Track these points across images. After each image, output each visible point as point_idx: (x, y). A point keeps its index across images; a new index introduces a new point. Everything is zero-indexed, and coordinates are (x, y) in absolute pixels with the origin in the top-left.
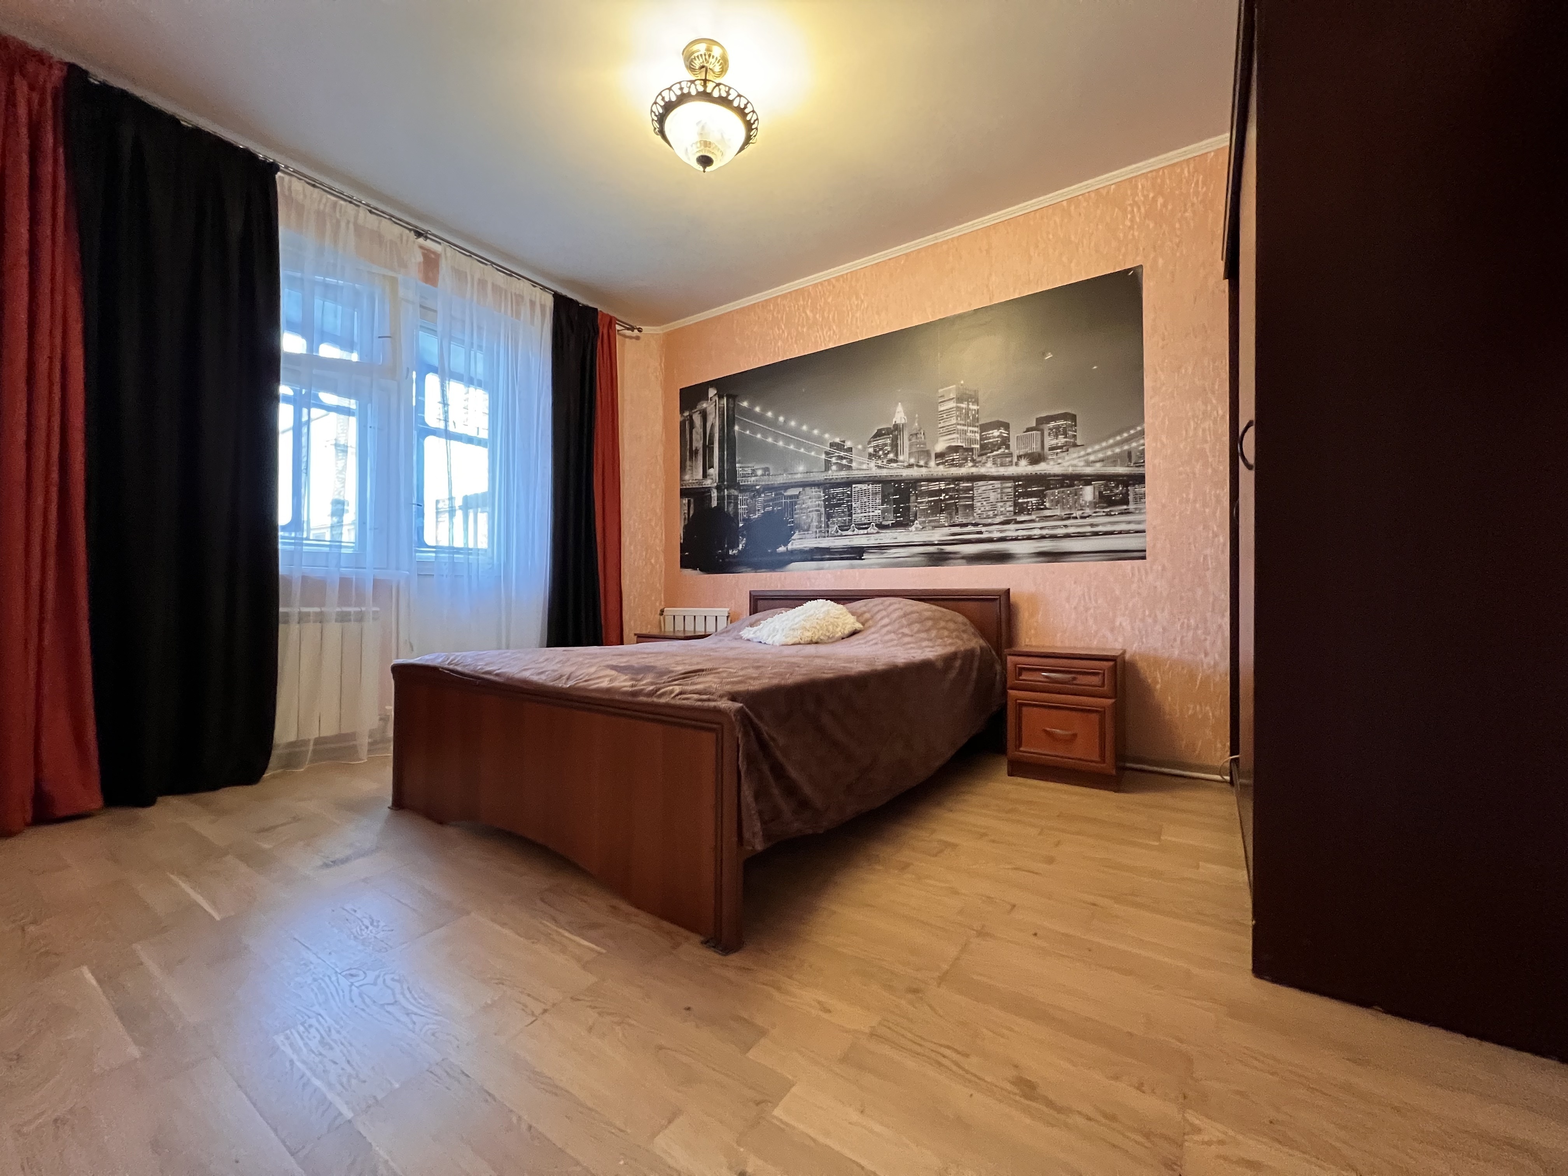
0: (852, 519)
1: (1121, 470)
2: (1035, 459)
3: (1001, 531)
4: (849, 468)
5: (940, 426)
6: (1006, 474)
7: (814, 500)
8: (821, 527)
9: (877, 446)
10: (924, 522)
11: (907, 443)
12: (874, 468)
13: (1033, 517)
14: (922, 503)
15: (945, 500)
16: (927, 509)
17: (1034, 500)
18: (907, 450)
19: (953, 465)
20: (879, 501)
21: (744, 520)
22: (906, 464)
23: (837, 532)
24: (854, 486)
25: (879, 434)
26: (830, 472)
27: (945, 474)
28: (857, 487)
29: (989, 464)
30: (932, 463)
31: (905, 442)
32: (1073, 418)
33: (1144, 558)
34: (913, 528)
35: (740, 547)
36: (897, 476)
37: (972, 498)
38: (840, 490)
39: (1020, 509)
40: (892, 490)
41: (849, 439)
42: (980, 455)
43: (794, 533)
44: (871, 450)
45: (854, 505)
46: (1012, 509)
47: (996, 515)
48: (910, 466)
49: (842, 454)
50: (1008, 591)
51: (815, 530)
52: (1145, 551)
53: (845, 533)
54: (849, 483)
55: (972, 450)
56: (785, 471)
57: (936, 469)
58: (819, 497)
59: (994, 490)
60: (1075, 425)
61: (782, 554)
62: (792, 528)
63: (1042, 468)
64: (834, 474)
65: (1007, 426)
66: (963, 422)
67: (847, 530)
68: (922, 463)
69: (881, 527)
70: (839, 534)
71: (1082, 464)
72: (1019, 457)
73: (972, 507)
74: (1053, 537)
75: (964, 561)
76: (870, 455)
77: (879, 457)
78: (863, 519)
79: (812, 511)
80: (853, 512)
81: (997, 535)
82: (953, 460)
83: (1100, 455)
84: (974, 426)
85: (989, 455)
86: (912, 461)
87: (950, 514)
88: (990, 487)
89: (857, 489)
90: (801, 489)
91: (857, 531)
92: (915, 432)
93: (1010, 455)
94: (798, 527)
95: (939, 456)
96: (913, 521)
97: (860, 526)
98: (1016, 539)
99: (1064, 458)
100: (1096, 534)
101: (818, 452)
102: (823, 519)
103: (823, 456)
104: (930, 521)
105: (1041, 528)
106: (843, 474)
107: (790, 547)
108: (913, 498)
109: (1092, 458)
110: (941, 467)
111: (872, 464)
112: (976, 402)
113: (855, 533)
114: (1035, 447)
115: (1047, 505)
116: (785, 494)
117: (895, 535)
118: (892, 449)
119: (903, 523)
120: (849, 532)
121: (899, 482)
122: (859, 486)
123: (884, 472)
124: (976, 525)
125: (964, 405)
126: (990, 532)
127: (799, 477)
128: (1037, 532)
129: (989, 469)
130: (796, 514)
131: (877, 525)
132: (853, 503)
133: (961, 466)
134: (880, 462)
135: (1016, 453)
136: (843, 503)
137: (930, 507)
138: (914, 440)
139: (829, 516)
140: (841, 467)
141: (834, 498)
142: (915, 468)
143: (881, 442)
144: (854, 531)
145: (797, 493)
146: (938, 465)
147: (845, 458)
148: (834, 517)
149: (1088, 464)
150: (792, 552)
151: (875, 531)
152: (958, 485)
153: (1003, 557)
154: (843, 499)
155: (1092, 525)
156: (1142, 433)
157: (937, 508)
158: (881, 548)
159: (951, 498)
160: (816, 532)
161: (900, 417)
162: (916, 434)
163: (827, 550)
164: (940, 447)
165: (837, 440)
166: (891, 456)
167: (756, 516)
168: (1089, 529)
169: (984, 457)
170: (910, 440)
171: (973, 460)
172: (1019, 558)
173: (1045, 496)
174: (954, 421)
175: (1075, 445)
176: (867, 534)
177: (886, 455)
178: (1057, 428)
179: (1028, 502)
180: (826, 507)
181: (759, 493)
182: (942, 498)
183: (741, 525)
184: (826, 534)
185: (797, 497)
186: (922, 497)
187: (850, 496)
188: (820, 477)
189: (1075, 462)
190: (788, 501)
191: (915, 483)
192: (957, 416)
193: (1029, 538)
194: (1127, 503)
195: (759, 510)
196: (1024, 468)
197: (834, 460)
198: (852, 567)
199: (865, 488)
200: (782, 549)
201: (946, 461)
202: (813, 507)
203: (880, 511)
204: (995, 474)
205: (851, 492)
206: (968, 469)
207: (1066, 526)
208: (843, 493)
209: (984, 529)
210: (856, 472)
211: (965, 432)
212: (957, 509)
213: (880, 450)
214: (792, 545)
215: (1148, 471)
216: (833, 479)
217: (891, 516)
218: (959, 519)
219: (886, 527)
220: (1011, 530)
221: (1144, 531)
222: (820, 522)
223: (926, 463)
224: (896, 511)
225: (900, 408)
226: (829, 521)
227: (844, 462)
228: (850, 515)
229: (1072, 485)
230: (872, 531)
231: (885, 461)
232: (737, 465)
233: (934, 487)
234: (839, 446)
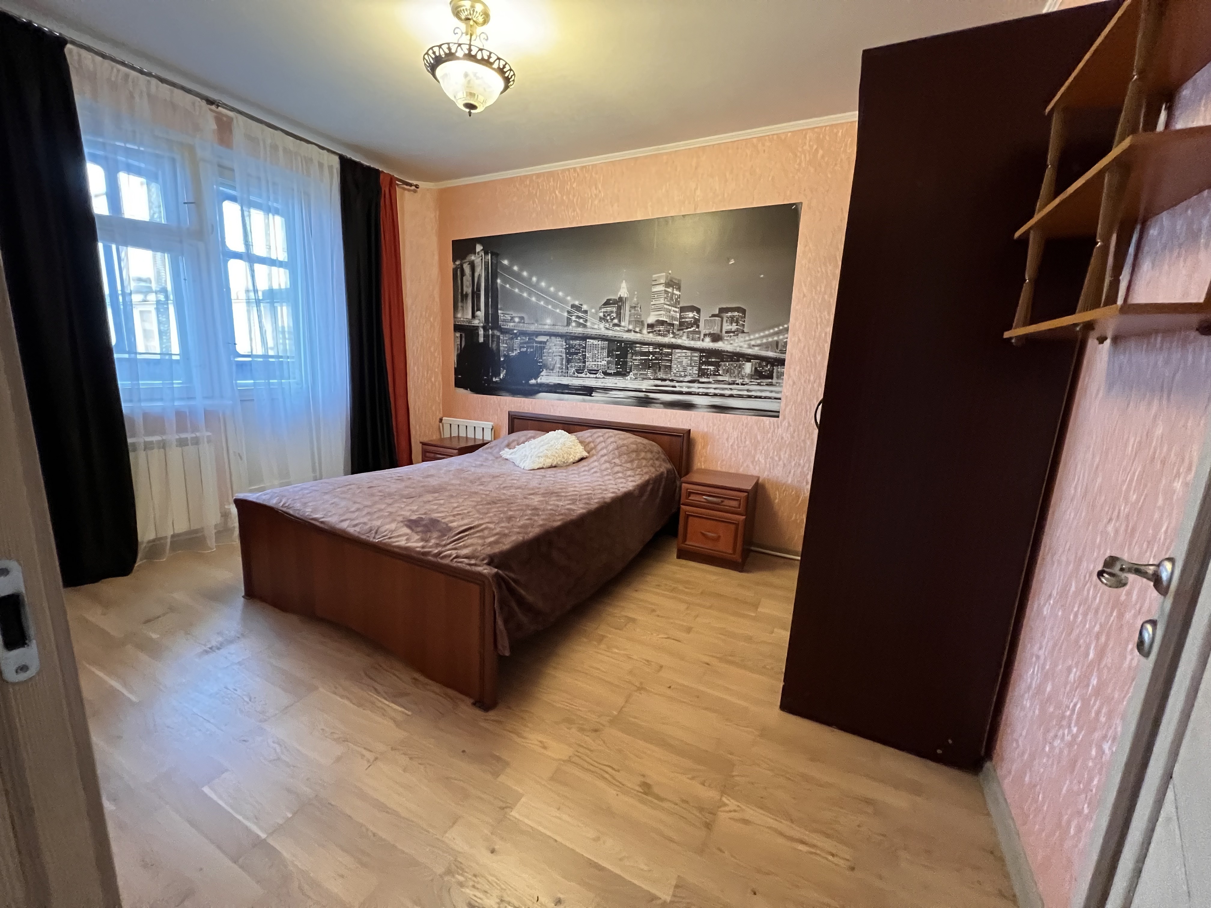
0: (585, 366)
1: (771, 354)
2: (716, 338)
3: (689, 387)
4: (585, 326)
5: (652, 303)
6: (695, 346)
7: (558, 347)
8: (562, 368)
9: (606, 312)
10: (636, 374)
11: (627, 313)
12: (603, 329)
13: (711, 380)
14: (636, 360)
15: (652, 360)
16: (638, 365)
17: (712, 368)
18: (627, 318)
19: (659, 335)
20: (605, 354)
21: (505, 356)
22: (626, 329)
23: (574, 374)
24: (588, 340)
25: (607, 303)
26: (570, 327)
27: (653, 340)
28: (590, 342)
29: (684, 338)
30: (645, 331)
31: (627, 311)
32: (743, 311)
33: (778, 417)
34: (628, 378)
35: (501, 377)
36: (619, 337)
37: (671, 361)
38: (577, 342)
39: (702, 373)
40: (615, 348)
41: (585, 304)
42: (679, 330)
43: (543, 371)
44: (601, 315)
45: (587, 355)
46: (697, 372)
47: (685, 376)
48: (629, 331)
49: (580, 314)
50: (689, 431)
51: (558, 370)
52: (779, 412)
53: (580, 375)
54: (584, 338)
55: (673, 325)
56: (537, 321)
57: (647, 336)
58: (562, 346)
59: (686, 357)
60: (745, 317)
61: (533, 385)
62: (541, 367)
63: (719, 345)
64: (574, 329)
65: (698, 311)
66: (668, 303)
67: (581, 373)
68: (637, 330)
69: (606, 374)
70: (575, 375)
71: (746, 346)
72: (705, 335)
73: (670, 367)
74: (722, 395)
75: (662, 405)
76: (601, 318)
77: (607, 320)
78: (593, 366)
79: (557, 356)
80: (587, 360)
81: (685, 390)
82: (660, 331)
83: (759, 342)
84: (676, 307)
85: (685, 330)
86: (631, 327)
87: (655, 370)
88: (684, 355)
89: (590, 343)
90: (548, 337)
91: (589, 375)
92: (634, 305)
93: (699, 333)
94: (545, 366)
95: (650, 326)
96: (629, 373)
97: (591, 371)
98: (698, 394)
99: (734, 340)
100: (750, 397)
101: (562, 309)
102: (564, 363)
103: (566, 314)
104: (641, 374)
105: (715, 389)
106: (580, 330)
107: (539, 380)
108: (629, 356)
109: (753, 343)
110: (651, 335)
111: (602, 325)
112: (679, 289)
113: (587, 376)
114: (716, 330)
115: (721, 372)
116: (536, 339)
117: (616, 381)
118: (617, 316)
119: (622, 373)
120: (583, 375)
121: (621, 342)
122: (592, 341)
123: (610, 333)
124: (672, 381)
125: (670, 290)
126: (681, 387)
127: (547, 328)
128: (712, 391)
129: (684, 341)
130: (545, 356)
131: (603, 372)
132: (587, 354)
133: (664, 336)
134: (607, 325)
135: (703, 332)
136: (579, 353)
137: (642, 364)
138: (633, 311)
139: (569, 361)
140: (579, 325)
141: (573, 348)
142: (633, 333)
143: (609, 309)
144: (586, 374)
145: (546, 340)
146: (649, 333)
147: (582, 318)
148: (573, 362)
149: (751, 346)
150: (541, 385)
151: (601, 377)
152: (661, 350)
153: (688, 406)
154: (579, 350)
155: (748, 390)
156: (787, 330)
157: (646, 365)
158: (606, 389)
159: (656, 359)
160: (559, 372)
161: (623, 292)
162: (635, 307)
163: (567, 386)
164: (651, 320)
165: (577, 303)
166: (616, 321)
167: (514, 354)
168: (745, 393)
169: (681, 332)
170: (630, 311)
171: (673, 333)
172: (698, 408)
173: (719, 366)
174: (662, 302)
175: (743, 332)
176: (596, 378)
177: (612, 320)
178: (732, 318)
179: (708, 369)
180: (567, 353)
181: (516, 336)
182: (650, 358)
183: (502, 359)
184: (566, 374)
185: (545, 343)
186: (636, 355)
187: (585, 348)
188: (563, 330)
189: (742, 344)
190: (539, 345)
191: (632, 344)
192: (665, 298)
193: (706, 394)
194: (772, 378)
195: (516, 350)
196: (707, 344)
197: (573, 318)
198: (584, 401)
199: (596, 343)
200: (533, 381)
201: (655, 331)
202: (556, 353)
203: (606, 362)
204: (688, 345)
205: (586, 345)
206: (669, 339)
207: (731, 389)
208: (580, 345)
209: (677, 384)
210: (589, 330)
211: (670, 311)
212: (660, 367)
213: (608, 315)
214: (541, 379)
215: (787, 357)
216: (572, 333)
217: (614, 366)
218: (661, 375)
219: (610, 375)
220: (695, 388)
221: (780, 399)
222: (562, 364)
223: (640, 330)
224: (617, 364)
225: (624, 285)
226: (568, 364)
227: (581, 321)
228: (584, 362)
229: (738, 361)
230: (600, 376)
231: (611, 324)
232: (499, 312)
233: (645, 349)
234: (578, 308)
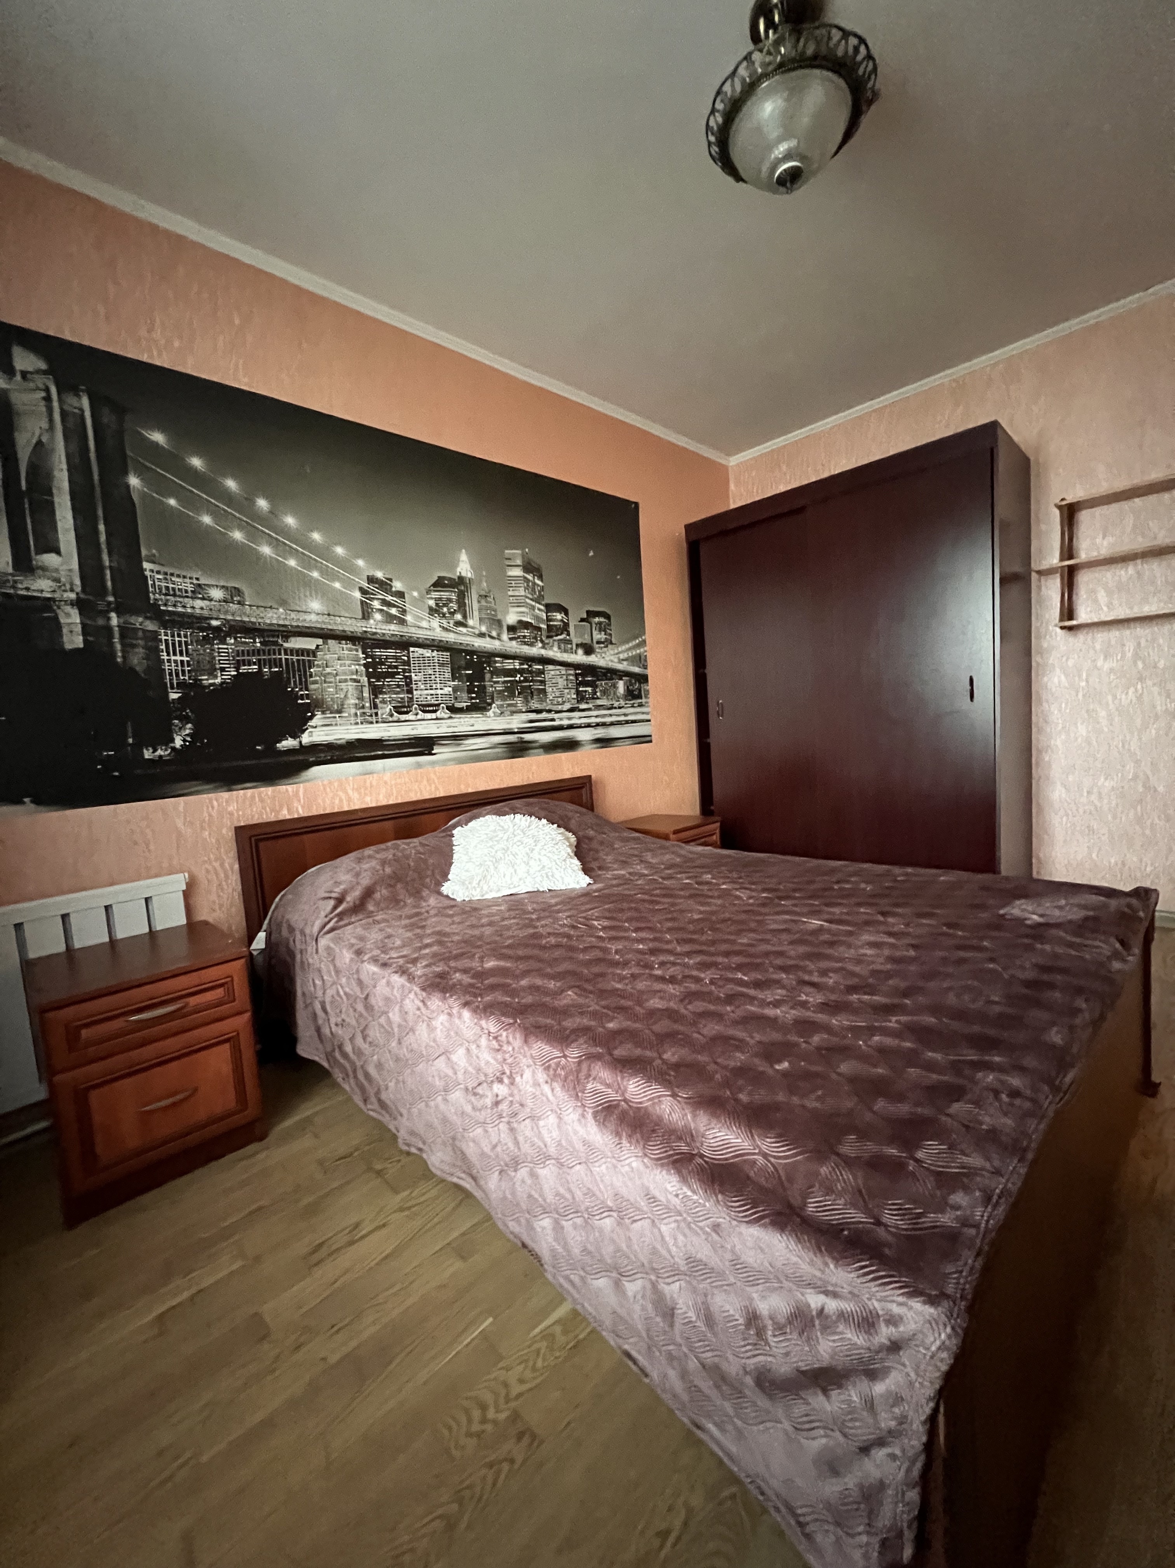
0: (412, 698)
1: (636, 670)
2: (589, 650)
3: (569, 719)
4: (402, 622)
5: (510, 593)
6: (569, 660)
7: (348, 662)
8: (363, 707)
9: (440, 599)
10: (502, 706)
11: (476, 606)
12: (438, 629)
13: (590, 706)
14: (497, 682)
15: (520, 681)
16: (504, 691)
17: (589, 689)
18: (476, 613)
19: (525, 643)
20: (448, 675)
21: (181, 685)
22: (477, 632)
23: (392, 715)
24: (412, 649)
25: (439, 584)
26: (372, 621)
27: (518, 651)
28: (418, 651)
29: (555, 649)
30: (505, 636)
31: (473, 602)
32: (608, 617)
34: (490, 713)
35: (178, 742)
36: (467, 645)
37: (543, 682)
38: (391, 652)
39: (581, 697)
40: (463, 663)
41: (399, 579)
42: (548, 637)
43: (313, 716)
44: (432, 603)
45: (414, 677)
46: (575, 696)
47: (564, 702)
48: (482, 635)
49: (389, 598)
50: (590, 778)
51: (353, 711)
53: (403, 717)
54: (404, 644)
55: (539, 629)
56: (283, 603)
57: (506, 644)
58: (357, 660)
59: (561, 676)
60: (610, 625)
61: (291, 751)
62: (308, 707)
63: (592, 659)
64: (377, 625)
65: (565, 611)
66: (530, 596)
67: (407, 713)
68: (494, 634)
69: (453, 710)
70: (395, 719)
71: (616, 660)
72: (577, 645)
73: (544, 691)
74: (604, 725)
76: (431, 608)
77: (444, 615)
78: (429, 697)
79: (346, 681)
80: (414, 687)
81: (566, 722)
82: (524, 637)
83: (625, 655)
84: (540, 603)
85: (555, 638)
86: (483, 629)
87: (526, 698)
88: (558, 673)
89: (416, 655)
90: (320, 641)
91: (421, 715)
92: (483, 593)
93: (570, 642)
94: (317, 705)
95: (511, 629)
96: (490, 704)
97: (426, 708)
98: (580, 727)
99: (605, 653)
100: (627, 722)
101: (348, 584)
102: (366, 695)
103: (357, 595)
104: (509, 705)
105: (596, 717)
106: (392, 629)
107: (306, 739)
108: (488, 676)
109: (622, 656)
110: (514, 643)
111: (435, 623)
112: (541, 577)
113: (419, 717)
114: (587, 639)
115: (598, 694)
116: (286, 645)
117: (472, 721)
118: (459, 607)
119: (479, 707)
120: (410, 716)
121: (472, 653)
122: (420, 651)
123: (451, 637)
124: (549, 711)
125: (530, 577)
126: (561, 719)
127: (312, 620)
128: (593, 720)
129: (554, 653)
130: (315, 682)
131: (448, 708)
132: (413, 675)
133: (532, 645)
134: (444, 621)
135: (575, 641)
136: (398, 673)
137: (507, 689)
138: (483, 603)
139: (376, 691)
140: (390, 618)
141: (382, 663)
142: (488, 639)
143: (445, 595)
144: (417, 714)
145: (314, 647)
146: (511, 639)
147: (394, 606)
148: (385, 693)
149: (620, 661)
150: (314, 748)
151: (446, 716)
152: (530, 666)
154: (396, 667)
155: (625, 715)
156: (643, 643)
157: (510, 690)
159: (526, 680)
160: (356, 714)
161: (464, 568)
162: (486, 596)
163: (377, 744)
164: (512, 618)
165: (379, 575)
166: (458, 617)
167: (218, 681)
168: (622, 718)
169: (551, 640)
170: (479, 602)
171: (542, 641)
173: (597, 686)
174: (523, 593)
175: (611, 643)
176: (437, 719)
177: (453, 614)
178: (600, 623)
179: (586, 691)
180: (369, 675)
181: (220, 634)
182: (517, 679)
183: (174, 696)
184: (371, 716)
185: (314, 653)
186: (498, 676)
187: (408, 663)
188: (357, 627)
189: (612, 658)
190: (295, 658)
191: (489, 656)
192: (525, 589)
193: (589, 726)
194: (641, 698)
195: (223, 670)
196: (579, 657)
197: (376, 604)
199: (428, 655)
200: (288, 743)
201: (519, 637)
202: (345, 674)
203: (450, 689)
204: (561, 659)
205: (408, 657)
206: (536, 651)
207: (611, 715)
208: (396, 658)
209: (556, 716)
210: (413, 630)
211: (533, 608)
212: (532, 693)
213: (445, 605)
215: (649, 672)
216: (375, 633)
217: (465, 695)
218: (535, 705)
219: (460, 711)
220: (577, 718)
221: (649, 721)
222: (361, 698)
223: (499, 635)
224: (470, 691)
225: (464, 557)
226: (376, 697)
227: (394, 611)
228: (410, 691)
229: (612, 679)
230: (443, 715)
231: (452, 622)
232: (146, 565)
233: (509, 665)
234: (384, 585)
